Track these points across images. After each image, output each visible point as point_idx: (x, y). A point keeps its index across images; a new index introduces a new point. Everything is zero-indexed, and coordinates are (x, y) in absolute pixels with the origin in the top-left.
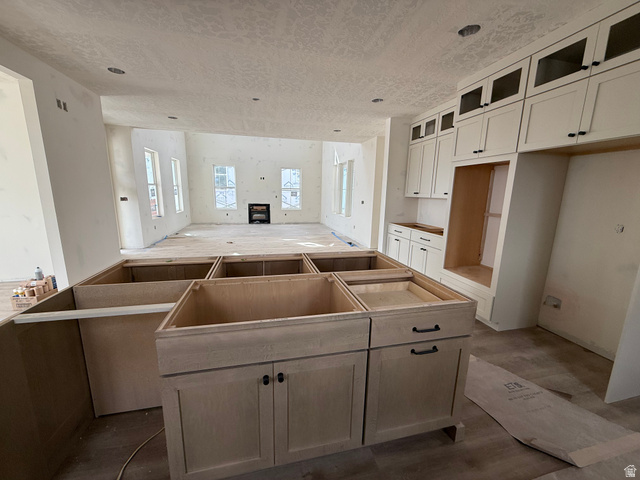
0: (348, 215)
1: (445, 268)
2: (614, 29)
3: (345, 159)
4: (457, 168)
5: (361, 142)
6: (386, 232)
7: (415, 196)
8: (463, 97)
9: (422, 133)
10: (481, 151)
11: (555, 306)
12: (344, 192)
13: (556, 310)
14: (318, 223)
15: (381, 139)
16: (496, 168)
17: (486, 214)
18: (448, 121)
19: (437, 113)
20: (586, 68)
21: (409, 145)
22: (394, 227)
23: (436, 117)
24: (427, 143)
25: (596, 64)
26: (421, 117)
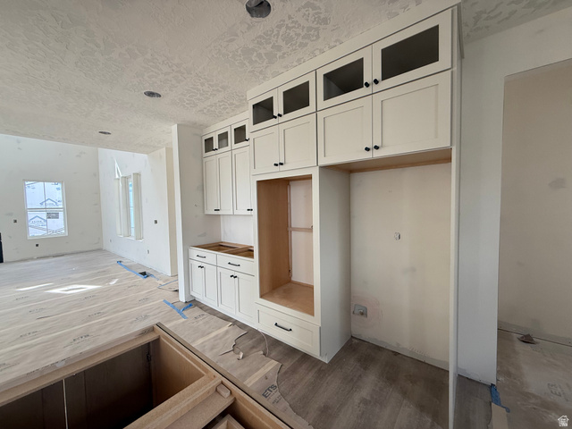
0: (139, 237)
1: (261, 296)
2: (384, 52)
3: (130, 172)
4: (258, 182)
5: (147, 153)
6: (187, 259)
7: (216, 213)
8: (254, 106)
9: (216, 145)
10: (281, 164)
11: (362, 314)
12: (132, 210)
13: (363, 318)
14: (100, 250)
15: (169, 151)
16: (291, 183)
17: (289, 229)
18: (240, 134)
19: (228, 125)
20: (367, 85)
21: (202, 158)
22: (195, 252)
23: (228, 129)
24: (222, 156)
25: (376, 82)
26: (213, 128)
